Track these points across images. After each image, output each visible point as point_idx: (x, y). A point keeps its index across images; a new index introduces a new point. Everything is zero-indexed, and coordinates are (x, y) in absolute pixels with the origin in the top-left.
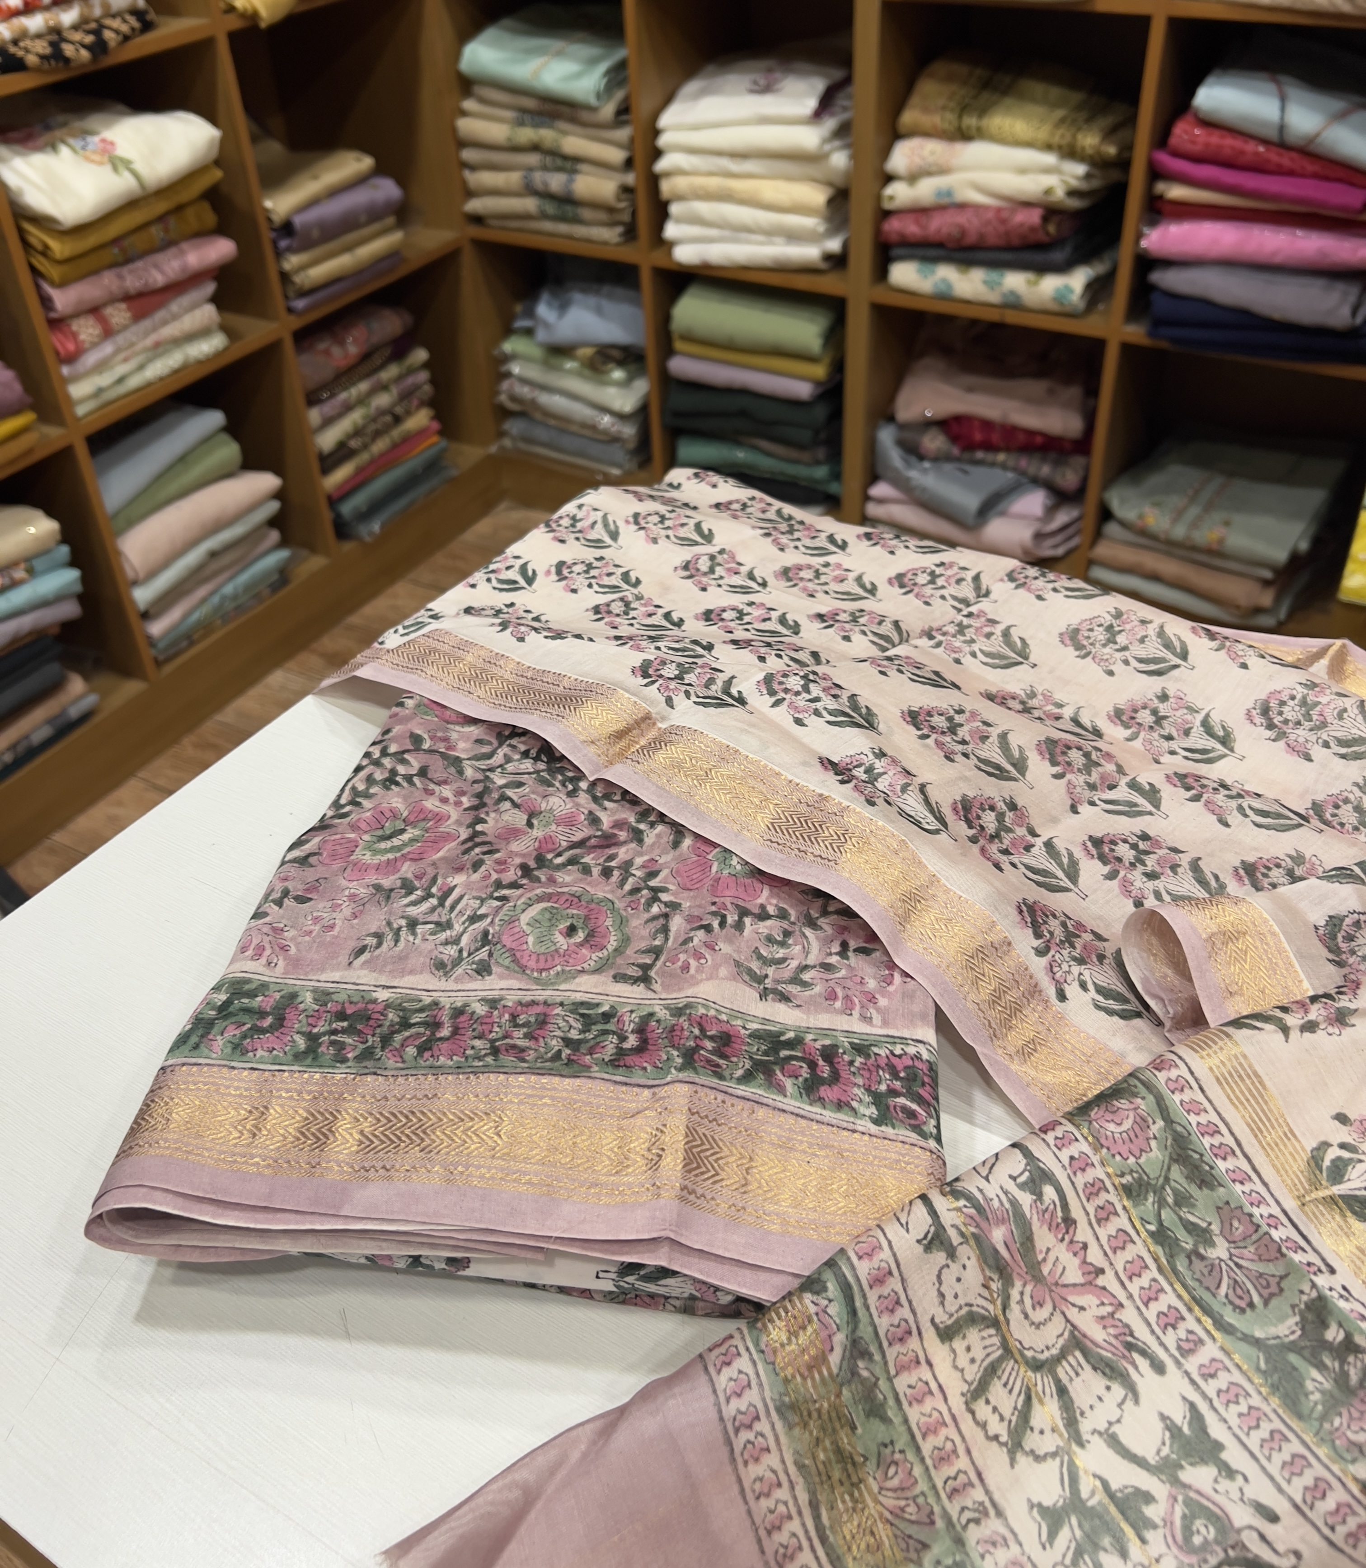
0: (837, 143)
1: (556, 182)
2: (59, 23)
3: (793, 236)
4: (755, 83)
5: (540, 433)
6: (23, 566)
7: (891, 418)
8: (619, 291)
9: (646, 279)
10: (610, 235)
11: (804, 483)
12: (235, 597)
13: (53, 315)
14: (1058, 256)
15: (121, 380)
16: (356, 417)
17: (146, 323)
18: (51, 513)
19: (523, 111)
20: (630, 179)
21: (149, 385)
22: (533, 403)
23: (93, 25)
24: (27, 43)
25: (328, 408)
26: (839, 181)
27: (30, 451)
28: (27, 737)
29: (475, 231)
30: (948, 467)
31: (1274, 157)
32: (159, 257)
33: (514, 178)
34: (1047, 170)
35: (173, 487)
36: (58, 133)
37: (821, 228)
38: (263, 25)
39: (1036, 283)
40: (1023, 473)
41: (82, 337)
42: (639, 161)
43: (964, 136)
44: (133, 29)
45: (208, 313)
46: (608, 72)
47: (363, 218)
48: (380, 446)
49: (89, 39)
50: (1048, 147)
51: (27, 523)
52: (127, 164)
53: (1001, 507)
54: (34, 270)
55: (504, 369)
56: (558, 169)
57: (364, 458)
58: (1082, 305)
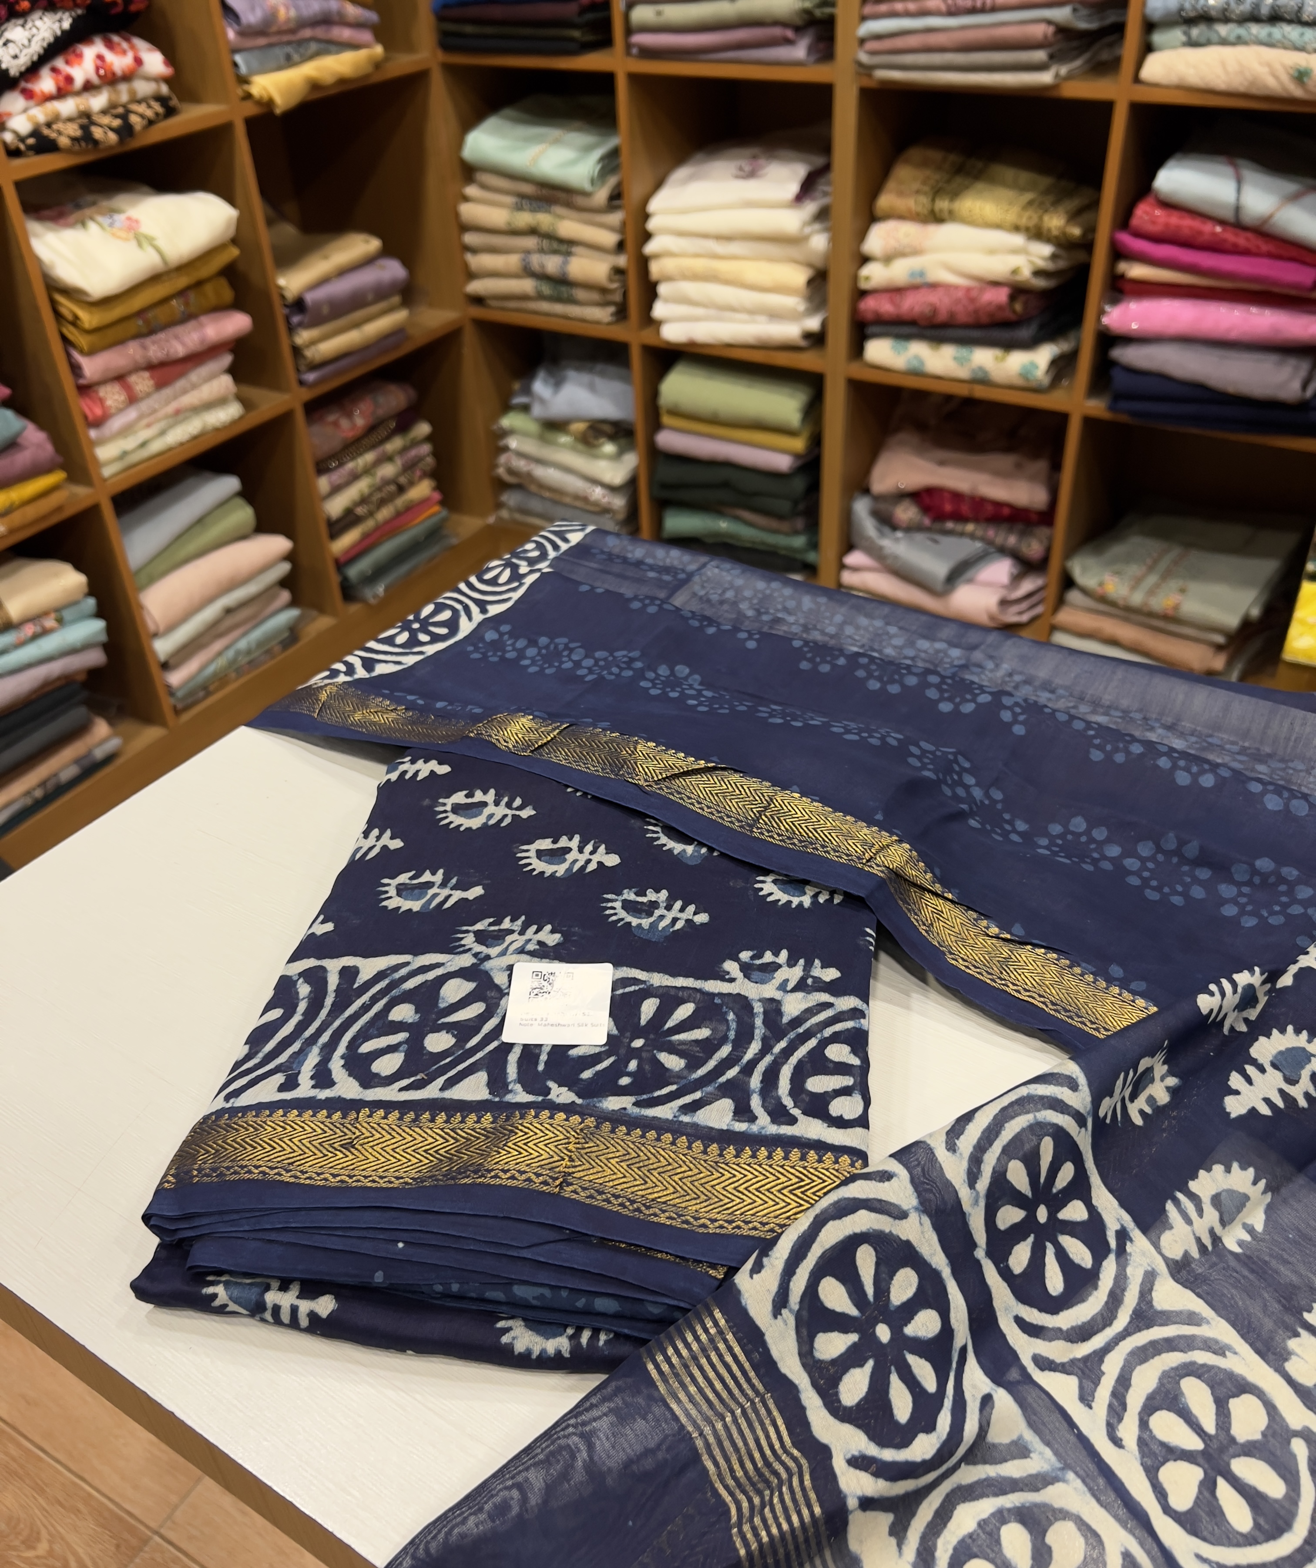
0: (818, 226)
1: (552, 264)
2: (90, 108)
3: (774, 315)
4: (741, 169)
5: (535, 505)
6: (53, 615)
7: (866, 491)
8: (612, 369)
9: (636, 356)
10: (603, 314)
11: (783, 552)
12: (249, 652)
13: (82, 382)
14: (1025, 333)
15: (145, 444)
16: (362, 486)
17: (168, 392)
18: (79, 567)
19: (521, 196)
20: (622, 261)
22: (529, 476)
23: (120, 110)
24: (58, 126)
25: (337, 477)
26: (819, 263)
27: (59, 508)
28: (55, 775)
29: (477, 312)
30: (919, 537)
31: (1232, 237)
32: (179, 330)
33: (512, 261)
34: (1015, 251)
35: (192, 547)
36: (87, 212)
37: (802, 307)
38: (278, 111)
39: (1002, 360)
40: (990, 543)
41: (109, 402)
42: (631, 246)
43: (937, 218)
44: (157, 114)
45: (225, 383)
46: (602, 159)
47: (370, 297)
48: (385, 513)
49: (117, 123)
50: (1016, 228)
51: (56, 575)
52: (150, 240)
53: (969, 574)
54: (65, 339)
55: (502, 443)
56: (555, 252)
57: (370, 524)
58: (1047, 381)
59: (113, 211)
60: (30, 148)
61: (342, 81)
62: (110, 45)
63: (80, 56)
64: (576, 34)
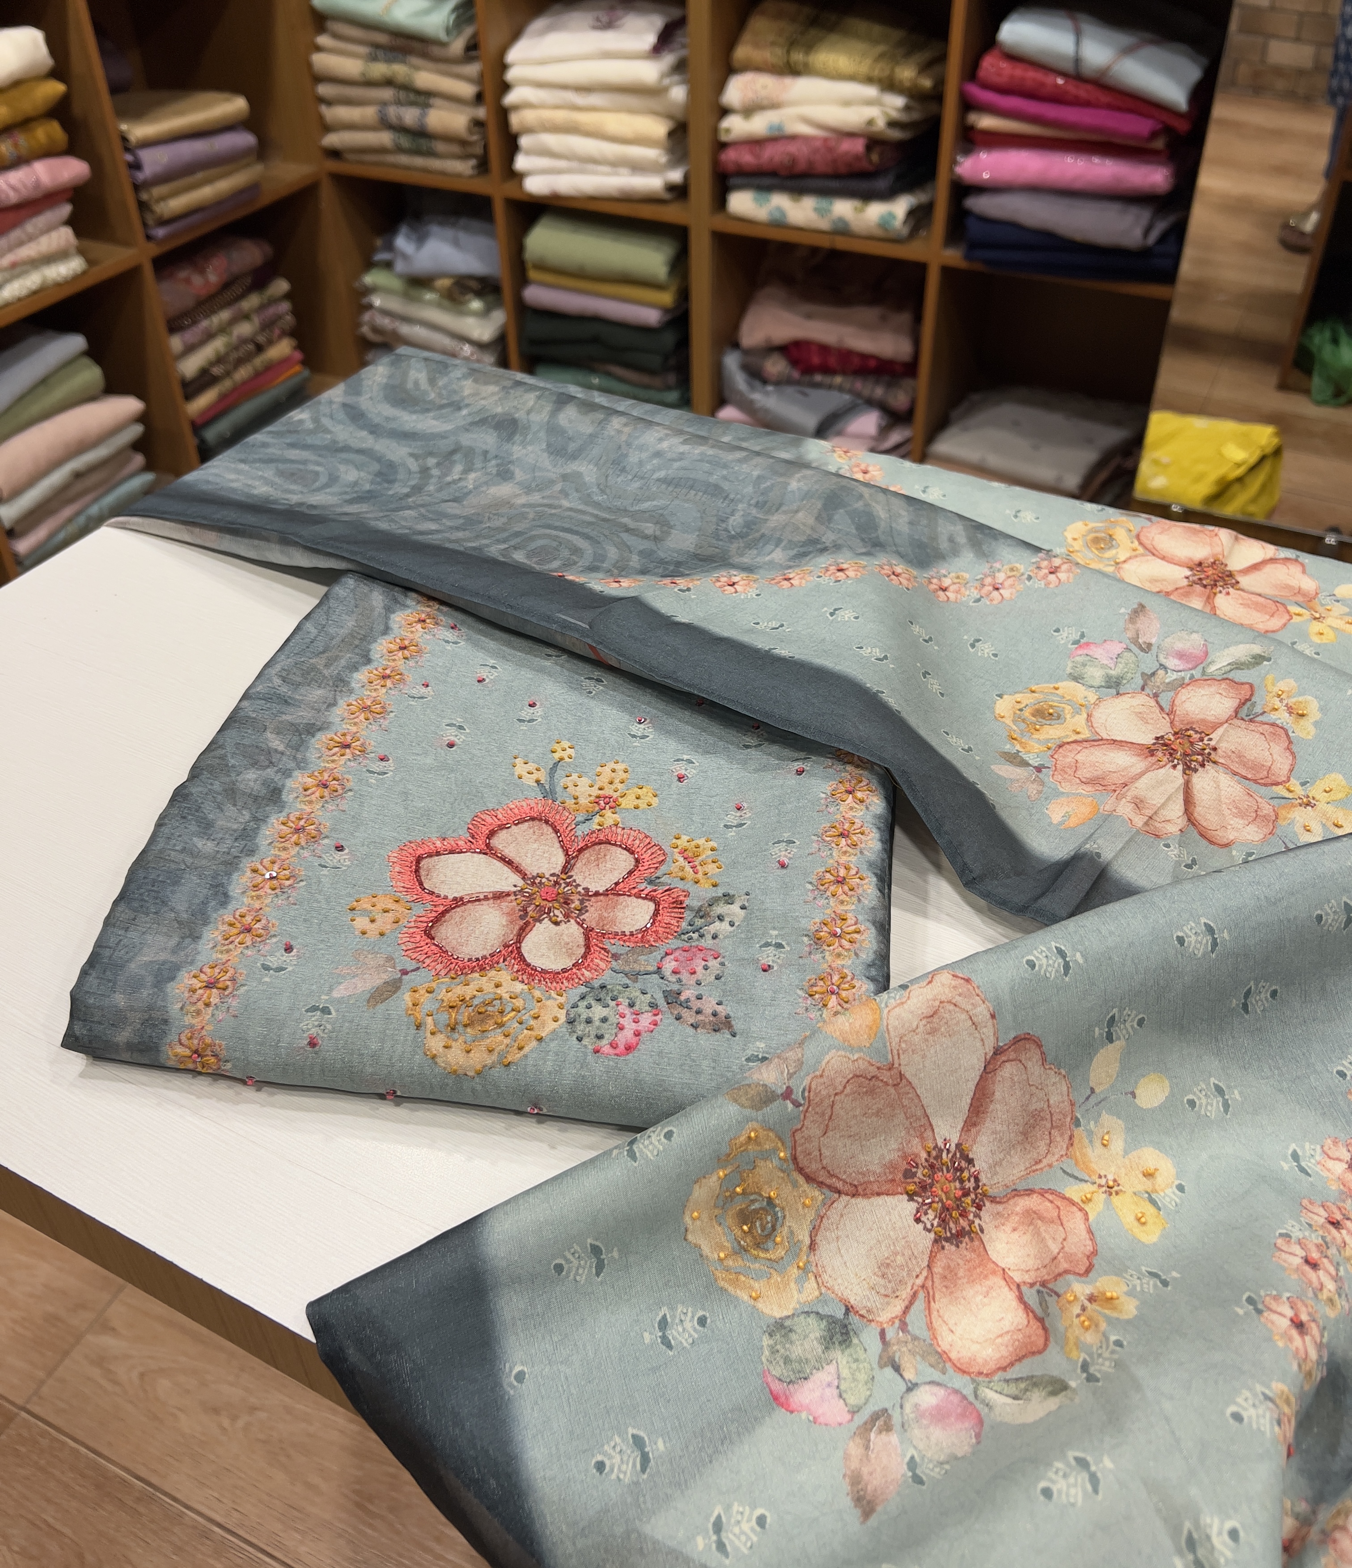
0: (676, 78)
1: (409, 116)
3: (637, 167)
4: (598, 20)
7: (735, 345)
8: (475, 224)
9: (500, 210)
10: (464, 167)
14: (882, 184)
16: (217, 345)
17: (2, 242)
19: (377, 46)
20: (481, 113)
22: (395, 335)
25: (191, 335)
26: (679, 115)
29: (332, 166)
30: (790, 390)
31: (1074, 89)
33: (369, 113)
34: (869, 102)
35: (35, 409)
37: (664, 160)
39: (861, 210)
40: (858, 395)
43: (792, 70)
45: (65, 236)
46: (456, 9)
48: (243, 373)
50: (869, 80)
53: (838, 426)
55: (365, 301)
56: (412, 104)
57: (226, 385)
58: (905, 231)
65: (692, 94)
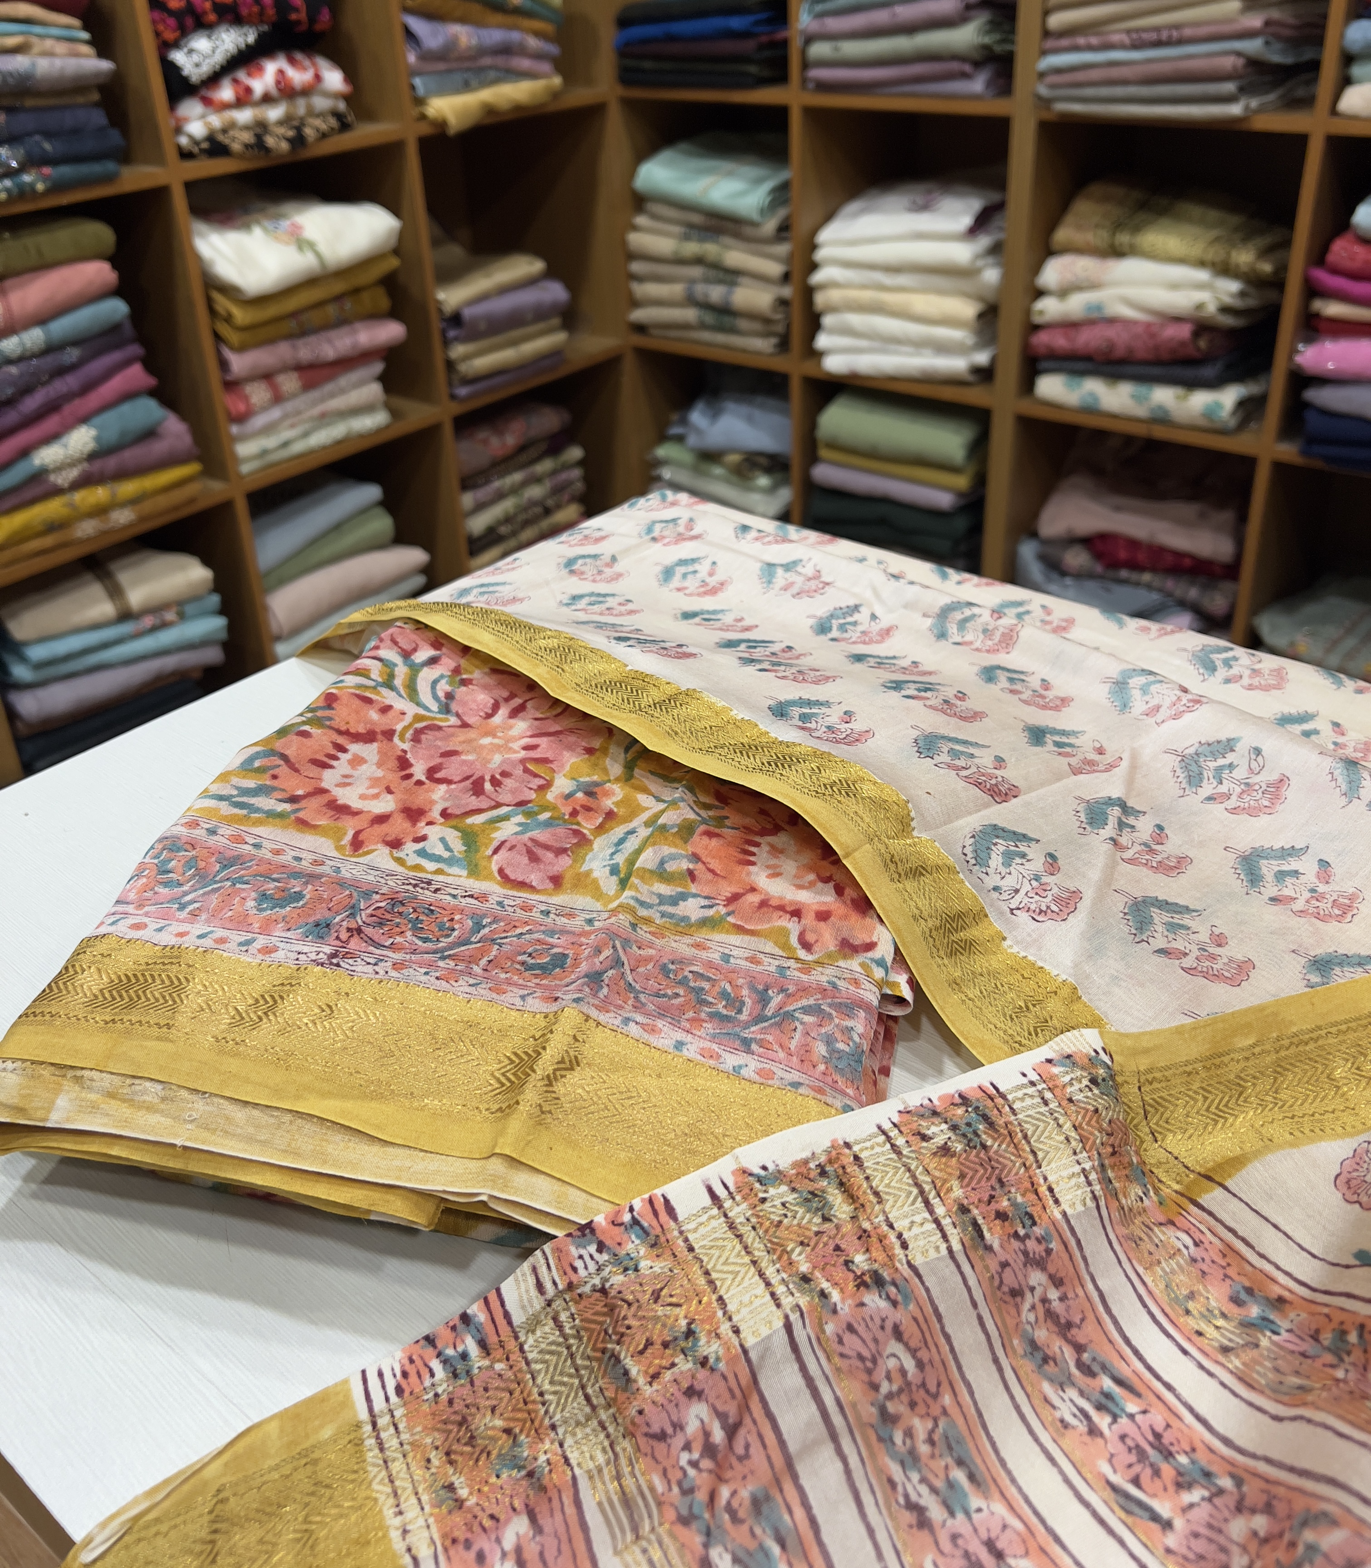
0: (990, 260)
1: (716, 293)
2: (266, 118)
3: (942, 348)
4: (914, 202)
6: (174, 609)
7: (1033, 534)
8: (771, 402)
9: (796, 388)
10: (765, 345)
13: (229, 378)
14: (1209, 372)
15: (285, 444)
16: (507, 505)
17: (315, 394)
18: (207, 562)
19: (691, 226)
20: (787, 292)
21: (311, 452)
23: (296, 122)
24: (233, 133)
25: (483, 493)
26: (990, 297)
27: (192, 501)
29: (638, 340)
30: (1091, 585)
32: (332, 334)
33: (676, 290)
34: (1200, 286)
35: (325, 553)
36: (253, 215)
37: (970, 341)
38: (451, 132)
39: (1185, 398)
40: (1167, 595)
41: (253, 400)
42: (796, 276)
43: (1117, 252)
44: (332, 128)
45: (374, 391)
46: (772, 192)
47: (530, 317)
49: (291, 134)
50: (1201, 264)
51: (183, 568)
52: (311, 245)
54: (218, 337)
55: (655, 472)
56: (720, 282)
57: (510, 544)
58: (1233, 423)
59: (278, 217)
60: (203, 151)
61: (518, 108)
62: (292, 61)
63: (261, 70)
64: (753, 69)
65: (1006, 277)
